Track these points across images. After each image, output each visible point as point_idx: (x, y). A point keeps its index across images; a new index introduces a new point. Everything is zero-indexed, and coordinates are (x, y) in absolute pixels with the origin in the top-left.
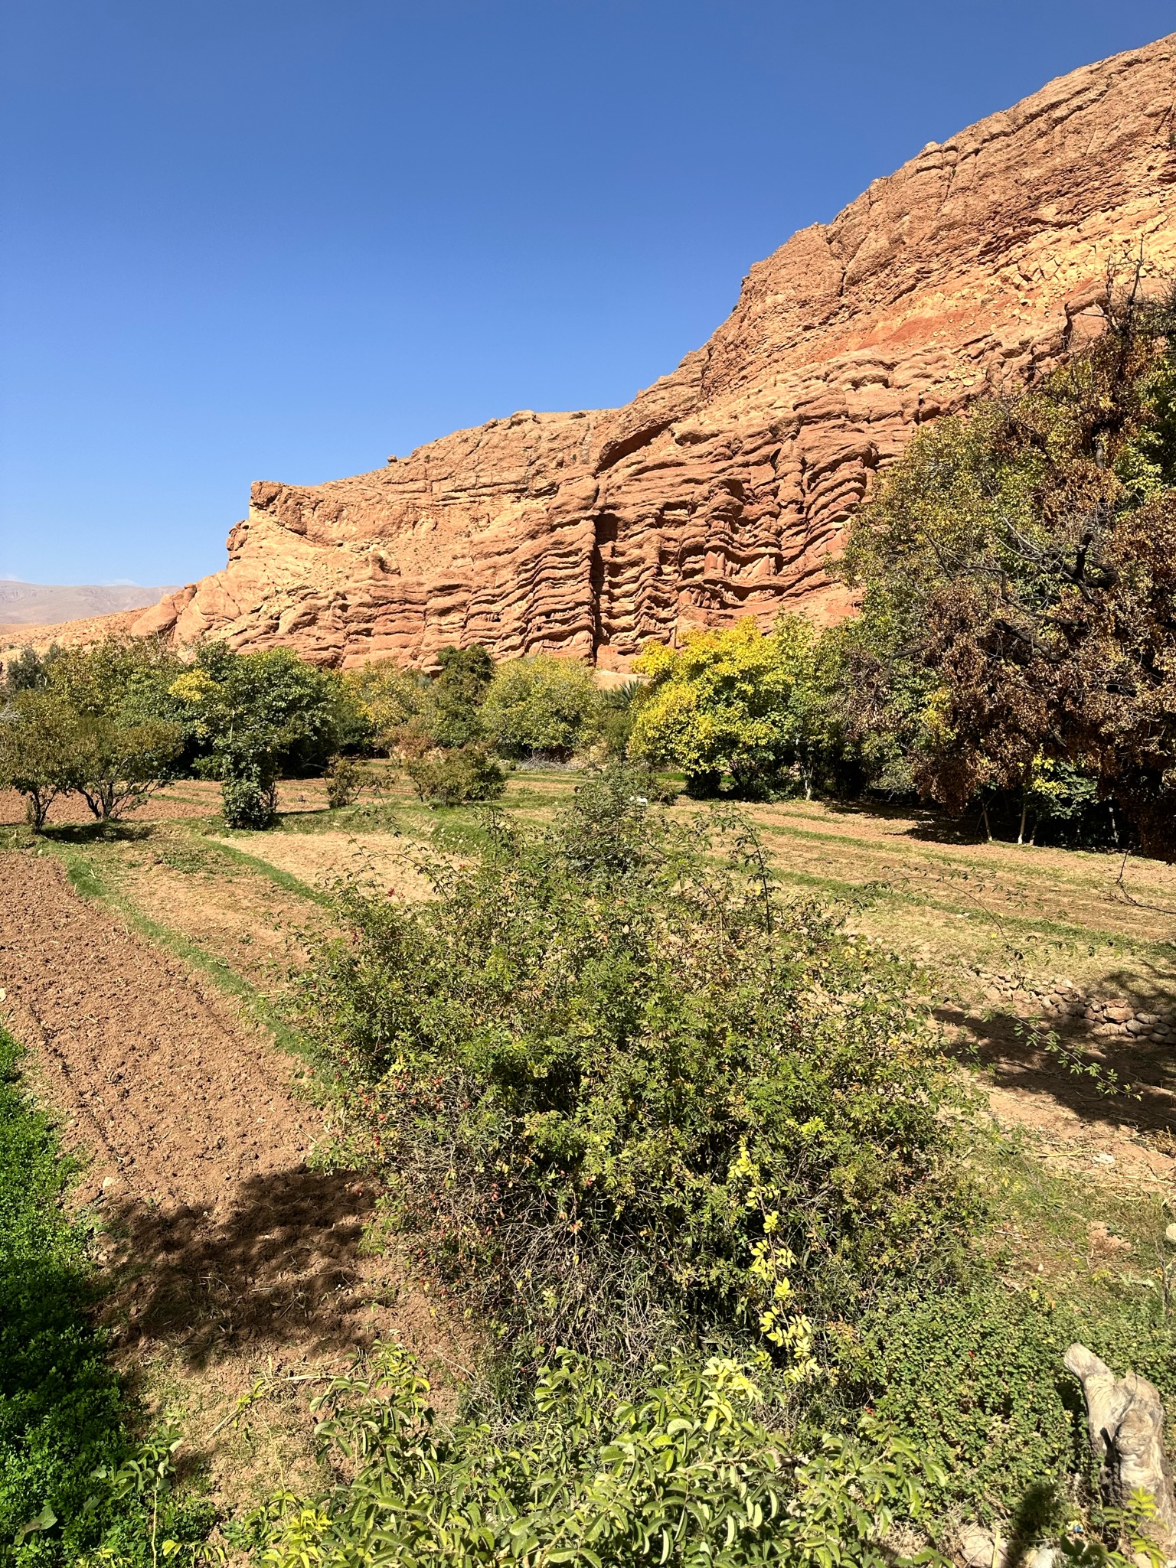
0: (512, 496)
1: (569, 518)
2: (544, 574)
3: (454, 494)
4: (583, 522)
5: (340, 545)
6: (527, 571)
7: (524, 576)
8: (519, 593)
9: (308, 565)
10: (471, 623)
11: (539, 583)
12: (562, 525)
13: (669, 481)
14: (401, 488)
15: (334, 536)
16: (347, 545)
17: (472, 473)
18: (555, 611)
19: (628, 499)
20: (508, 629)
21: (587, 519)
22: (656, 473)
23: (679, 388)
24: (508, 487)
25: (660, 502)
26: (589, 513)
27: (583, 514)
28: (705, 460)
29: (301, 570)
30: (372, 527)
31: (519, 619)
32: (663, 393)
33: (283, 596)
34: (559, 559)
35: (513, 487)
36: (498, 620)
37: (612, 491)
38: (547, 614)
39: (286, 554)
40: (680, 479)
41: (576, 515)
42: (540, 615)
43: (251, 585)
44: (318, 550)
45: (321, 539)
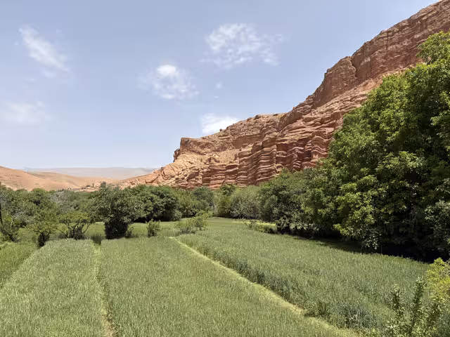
2: (260, 161)
4: (272, 145)
5: (205, 155)
7: (254, 162)
8: (253, 167)
9: (196, 160)
11: (259, 164)
12: (266, 147)
13: (300, 132)
14: (223, 138)
15: (203, 152)
16: (207, 154)
17: (244, 133)
18: (264, 172)
19: (287, 138)
20: (249, 178)
21: (274, 144)
22: (296, 130)
25: (298, 139)
27: (272, 143)
28: (312, 126)
29: (193, 162)
30: (214, 149)
31: (253, 175)
32: (301, 107)
33: (188, 169)
34: (264, 157)
36: (247, 175)
37: (283, 136)
38: (262, 174)
39: (190, 158)
40: (304, 132)
42: (259, 174)
43: (180, 166)
44: (199, 156)
45: (199, 153)
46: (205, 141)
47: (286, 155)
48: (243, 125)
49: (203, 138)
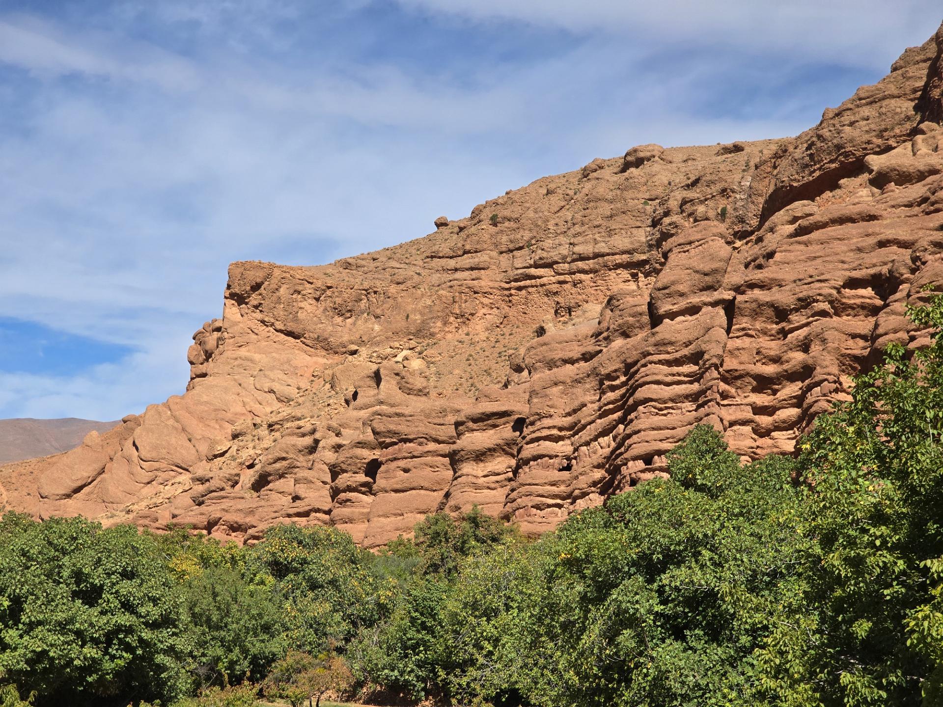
0: (625, 274)
1: (683, 303)
2: (641, 393)
3: (533, 271)
4: (705, 309)
5: (354, 353)
6: (613, 388)
7: (611, 396)
8: (602, 423)
9: (305, 384)
10: (525, 475)
11: (634, 408)
12: (672, 315)
13: (856, 242)
14: (452, 263)
15: (346, 338)
16: (364, 351)
17: (562, 239)
18: (660, 453)
19: (786, 274)
20: (583, 482)
21: (714, 304)
22: (832, 231)
23: (893, 102)
24: (619, 259)
25: (839, 276)
26: (717, 295)
27: (707, 297)
28: (916, 210)
29: (293, 392)
30: (403, 324)
31: (599, 466)
32: (866, 111)
33: (263, 432)
34: (665, 369)
35: (625, 258)
36: (568, 468)
37: (761, 261)
38: (648, 459)
39: (272, 369)
40: (872, 240)
41: (695, 300)
42: (635, 459)
43: (219, 415)
44: (320, 360)
45: (324, 345)
46: (358, 280)
47: (776, 360)
48: (556, 201)
49: (347, 265)
